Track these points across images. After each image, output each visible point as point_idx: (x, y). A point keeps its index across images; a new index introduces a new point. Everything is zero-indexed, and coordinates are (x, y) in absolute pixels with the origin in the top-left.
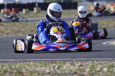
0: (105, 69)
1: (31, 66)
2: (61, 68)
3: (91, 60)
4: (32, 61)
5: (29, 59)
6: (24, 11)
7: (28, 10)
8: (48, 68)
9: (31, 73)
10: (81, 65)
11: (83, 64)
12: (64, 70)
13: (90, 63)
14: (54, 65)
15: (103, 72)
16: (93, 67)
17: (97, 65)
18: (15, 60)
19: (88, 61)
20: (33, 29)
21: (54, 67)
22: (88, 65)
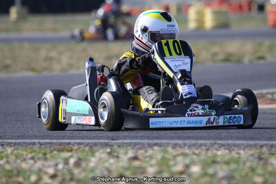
0: (195, 169)
1: (7, 157)
2: (84, 164)
3: (160, 145)
8: (51, 163)
9: (9, 174)
10: (135, 158)
11: (140, 153)
12: (92, 170)
13: (156, 153)
15: (190, 175)
16: (164, 163)
17: (175, 157)
19: (151, 146)
20: (8, 62)
21: (66, 162)
22: (151, 157)
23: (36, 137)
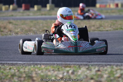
1: (42, 69)
2: (76, 73)
3: (110, 65)
4: (44, 64)
5: (40, 61)
6: (36, 7)
7: (40, 6)
8: (61, 72)
10: (99, 71)
11: (101, 68)
12: (79, 76)
13: (109, 69)
16: (111, 73)
17: (116, 70)
18: (24, 63)
19: (106, 65)
21: (68, 72)
22: (106, 70)
23: (55, 61)
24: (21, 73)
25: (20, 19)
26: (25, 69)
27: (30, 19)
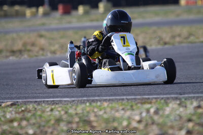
4: (105, 100)
5: (98, 96)
7: (87, 8)
14: (148, 106)
18: (73, 99)
24: (71, 116)
25: (57, 30)
26: (76, 109)
27: (73, 28)
